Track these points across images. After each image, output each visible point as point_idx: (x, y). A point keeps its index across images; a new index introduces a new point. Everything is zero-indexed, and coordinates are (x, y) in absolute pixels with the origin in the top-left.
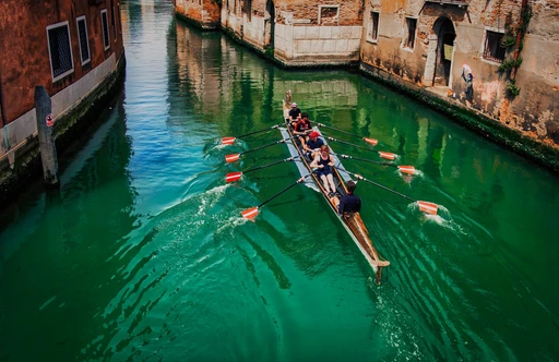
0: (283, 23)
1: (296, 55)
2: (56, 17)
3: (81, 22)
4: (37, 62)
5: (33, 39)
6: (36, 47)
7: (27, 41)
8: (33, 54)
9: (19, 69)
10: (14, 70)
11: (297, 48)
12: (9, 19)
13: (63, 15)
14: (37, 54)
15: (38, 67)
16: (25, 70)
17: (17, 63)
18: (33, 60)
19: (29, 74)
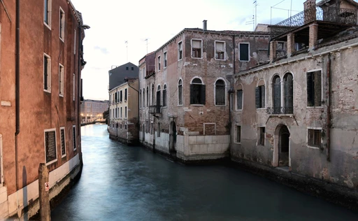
0: (183, 135)
1: (191, 154)
2: (49, 124)
3: (63, 130)
4: (38, 151)
5: (37, 136)
6: (38, 142)
7: (34, 137)
8: (36, 146)
9: (28, 154)
10: (25, 155)
11: (191, 150)
12: (25, 121)
13: (53, 124)
14: (38, 146)
15: (38, 154)
16: (31, 155)
17: (27, 150)
18: (36, 149)
19: (33, 158)
